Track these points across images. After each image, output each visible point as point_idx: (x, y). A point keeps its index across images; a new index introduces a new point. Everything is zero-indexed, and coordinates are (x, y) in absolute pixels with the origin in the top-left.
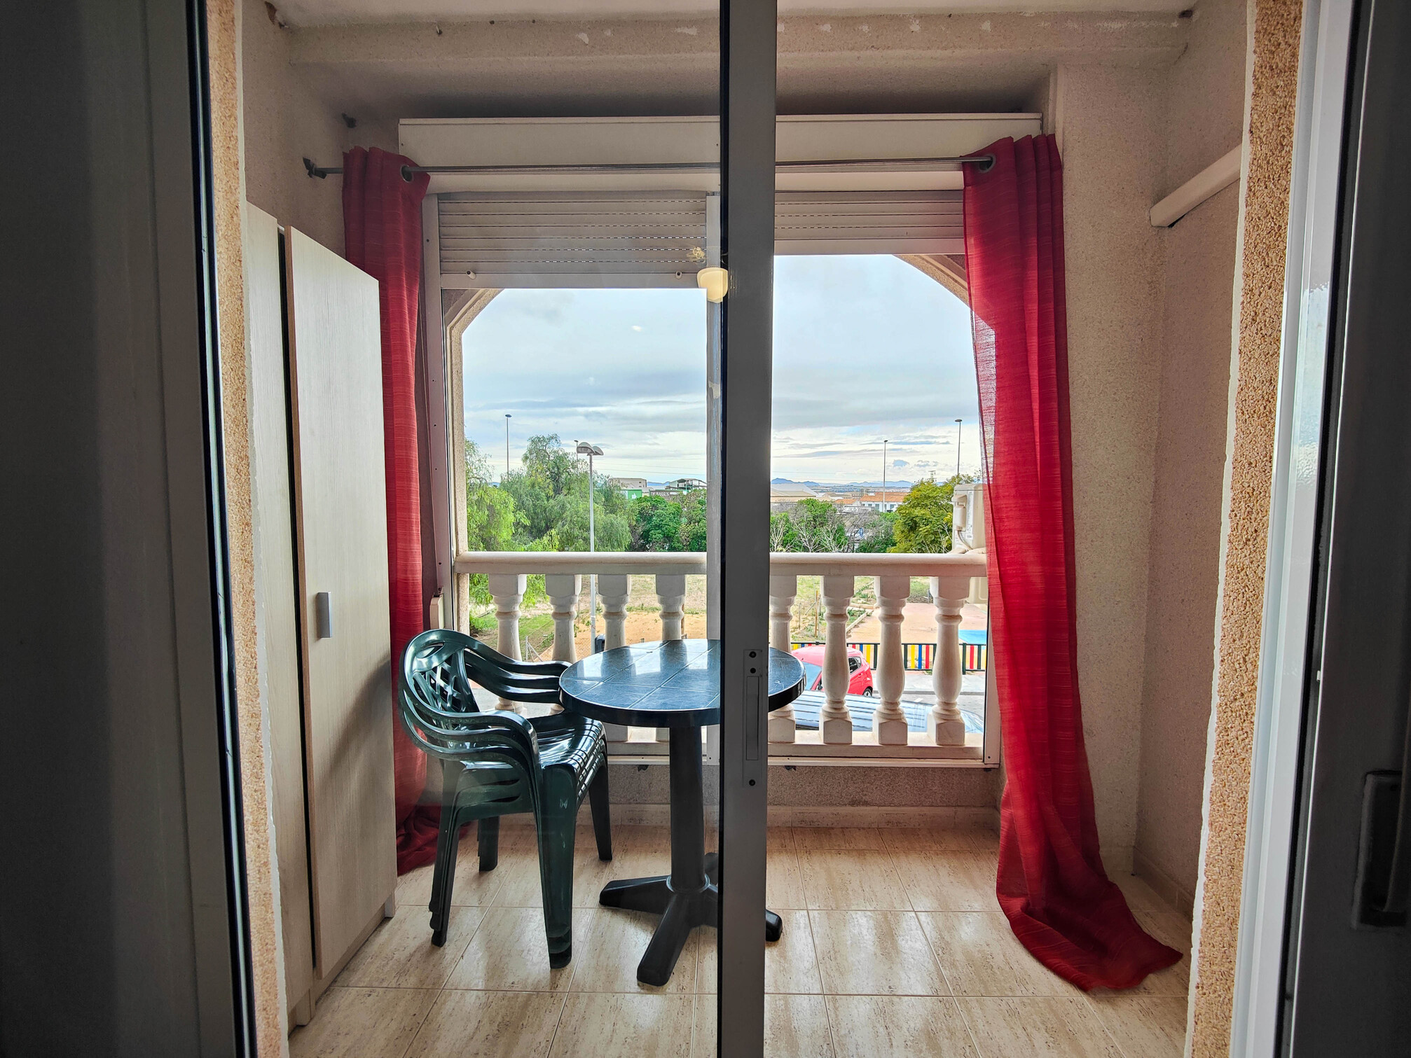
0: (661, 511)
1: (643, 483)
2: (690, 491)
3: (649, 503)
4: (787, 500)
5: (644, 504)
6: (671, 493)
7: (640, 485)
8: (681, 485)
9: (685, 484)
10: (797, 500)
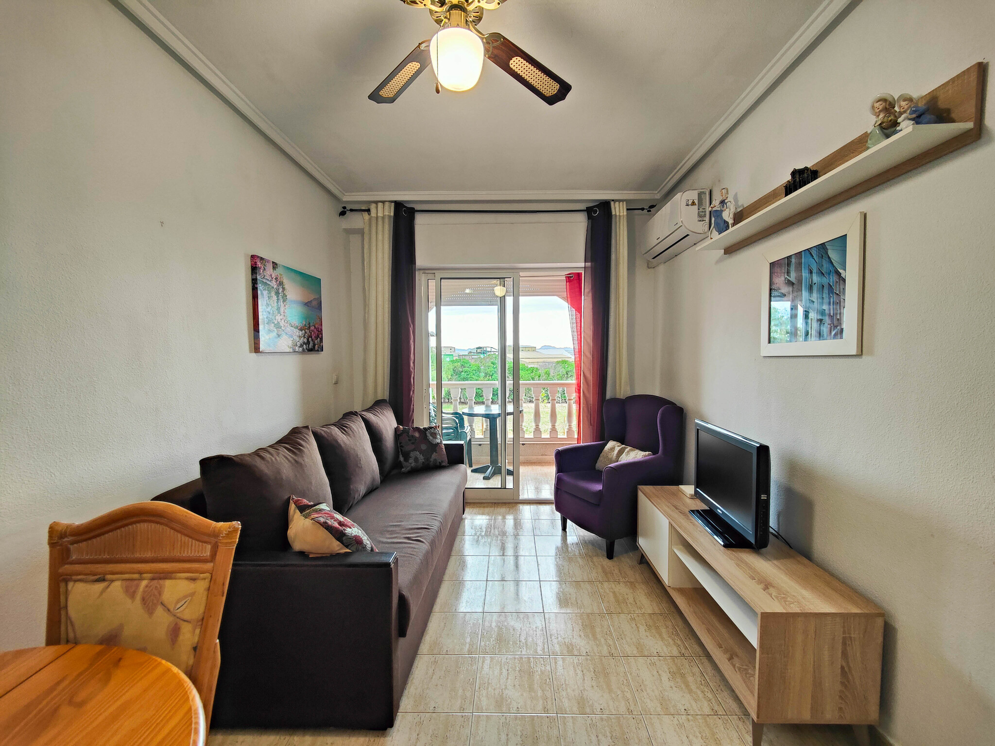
0: (467, 369)
1: (453, 350)
2: (485, 355)
3: (459, 364)
4: (549, 360)
5: (456, 364)
6: (473, 357)
7: (451, 351)
8: (479, 350)
9: (481, 350)
10: (556, 360)
